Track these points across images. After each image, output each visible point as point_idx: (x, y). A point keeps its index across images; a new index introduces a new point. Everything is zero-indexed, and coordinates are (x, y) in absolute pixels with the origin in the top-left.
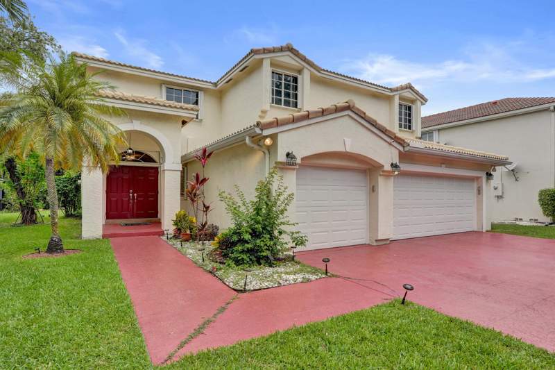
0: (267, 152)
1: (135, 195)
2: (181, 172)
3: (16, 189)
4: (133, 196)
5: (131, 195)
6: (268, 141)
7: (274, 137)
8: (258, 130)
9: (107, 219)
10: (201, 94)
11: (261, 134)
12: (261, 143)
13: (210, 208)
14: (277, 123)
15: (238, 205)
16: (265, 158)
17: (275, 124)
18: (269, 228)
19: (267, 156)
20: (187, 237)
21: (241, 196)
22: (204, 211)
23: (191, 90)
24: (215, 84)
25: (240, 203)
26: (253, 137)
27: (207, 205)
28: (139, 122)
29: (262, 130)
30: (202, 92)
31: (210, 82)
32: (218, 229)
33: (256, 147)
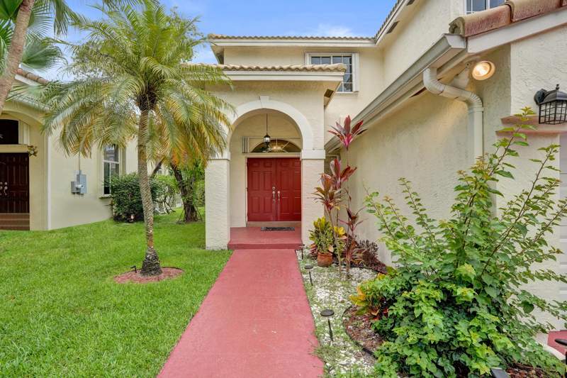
0: (475, 99)
1: (279, 192)
2: (325, 162)
3: (180, 187)
4: (276, 193)
5: (274, 192)
6: (481, 71)
7: (498, 56)
8: (455, 42)
9: (248, 221)
10: (355, 58)
11: (464, 51)
12: (463, 80)
13: (359, 220)
14: (511, 16)
15: (406, 224)
16: (471, 114)
17: (504, 20)
18: (493, 294)
19: (477, 108)
20: (327, 259)
21: (415, 203)
22: (349, 224)
23: (342, 54)
24: (374, 40)
25: (412, 220)
26: (440, 69)
27: (354, 212)
28: (268, 97)
29: (466, 39)
30: (357, 55)
31: (367, 39)
32: (376, 250)
33: (448, 91)
